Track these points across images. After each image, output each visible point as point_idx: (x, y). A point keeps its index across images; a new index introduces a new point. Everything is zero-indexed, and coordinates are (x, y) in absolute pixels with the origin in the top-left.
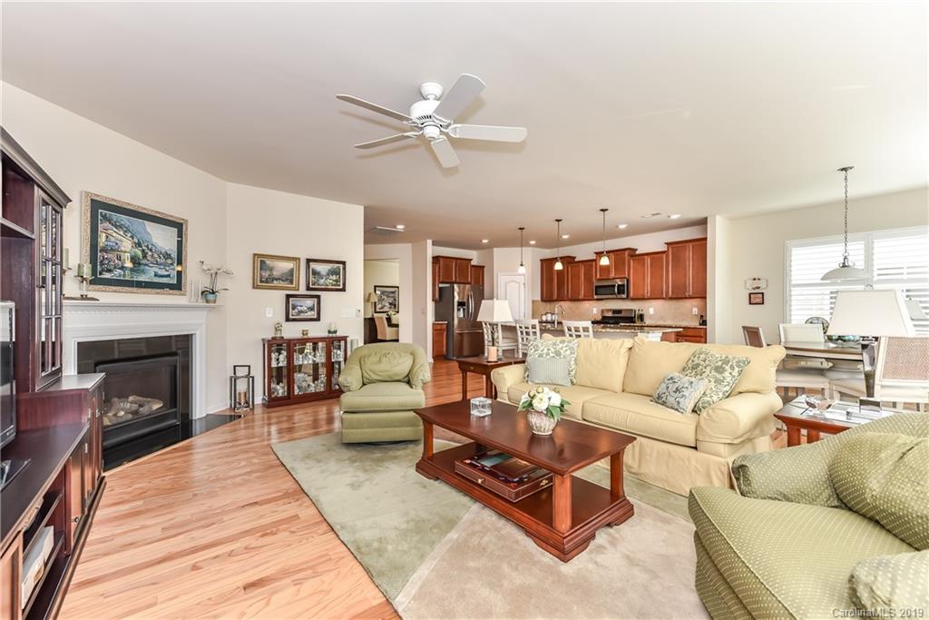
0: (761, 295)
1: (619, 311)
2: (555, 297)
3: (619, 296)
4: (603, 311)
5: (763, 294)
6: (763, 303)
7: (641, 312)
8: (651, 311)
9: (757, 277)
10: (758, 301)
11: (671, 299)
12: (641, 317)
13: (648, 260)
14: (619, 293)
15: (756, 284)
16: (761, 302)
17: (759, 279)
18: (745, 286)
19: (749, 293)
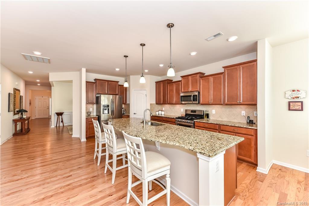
0: (300, 104)
1: (195, 111)
2: (162, 102)
3: (194, 102)
4: (186, 111)
5: (302, 102)
6: (302, 110)
7: (207, 112)
8: (214, 112)
9: (296, 89)
10: (297, 108)
11: (227, 105)
12: (208, 116)
13: (211, 79)
14: (194, 100)
15: (295, 94)
16: (301, 109)
17: (298, 91)
18: (285, 96)
19: (289, 102)
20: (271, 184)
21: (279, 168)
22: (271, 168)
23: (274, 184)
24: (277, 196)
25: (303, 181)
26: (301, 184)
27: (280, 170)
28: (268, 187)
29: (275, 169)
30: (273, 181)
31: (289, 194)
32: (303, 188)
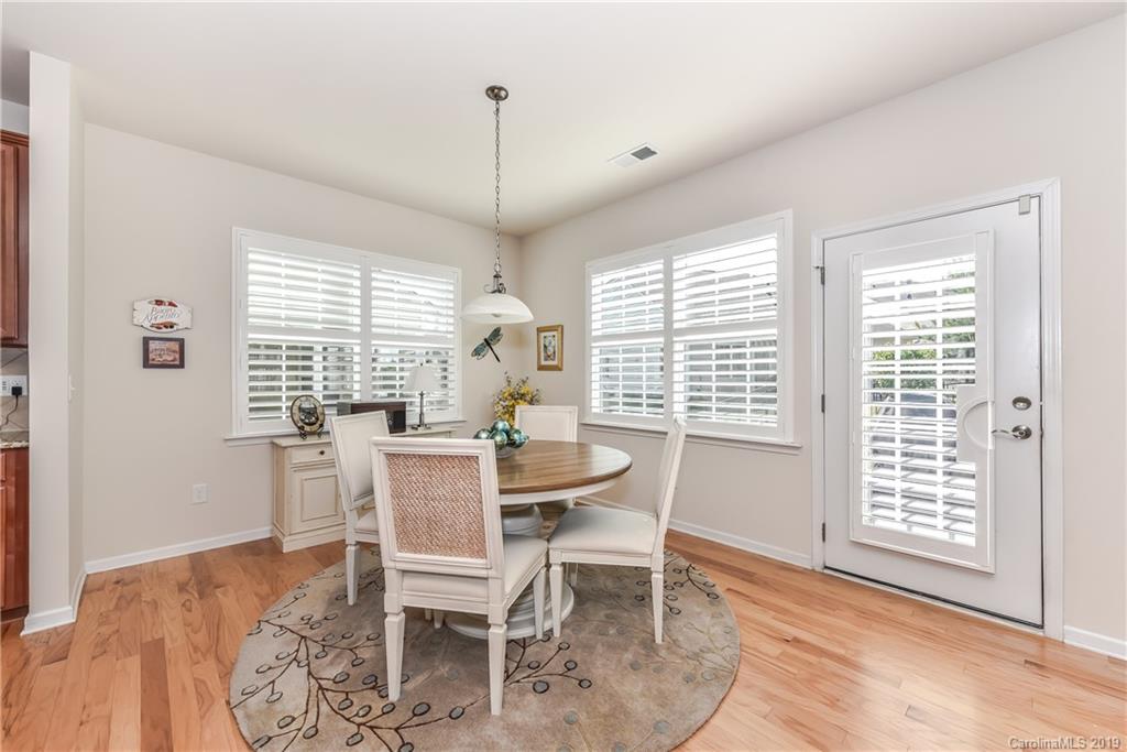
5: (181, 342)
6: (182, 365)
9: (165, 298)
10: (168, 358)
15: (164, 314)
16: (177, 363)
17: (171, 304)
18: (133, 318)
19: (144, 338)
20: (102, 643)
21: (115, 580)
22: (83, 592)
23: (110, 636)
24: (134, 664)
25: (190, 579)
26: (188, 588)
27: (118, 582)
28: (94, 658)
29: (98, 590)
30: (105, 630)
31: (167, 636)
32: (196, 596)
